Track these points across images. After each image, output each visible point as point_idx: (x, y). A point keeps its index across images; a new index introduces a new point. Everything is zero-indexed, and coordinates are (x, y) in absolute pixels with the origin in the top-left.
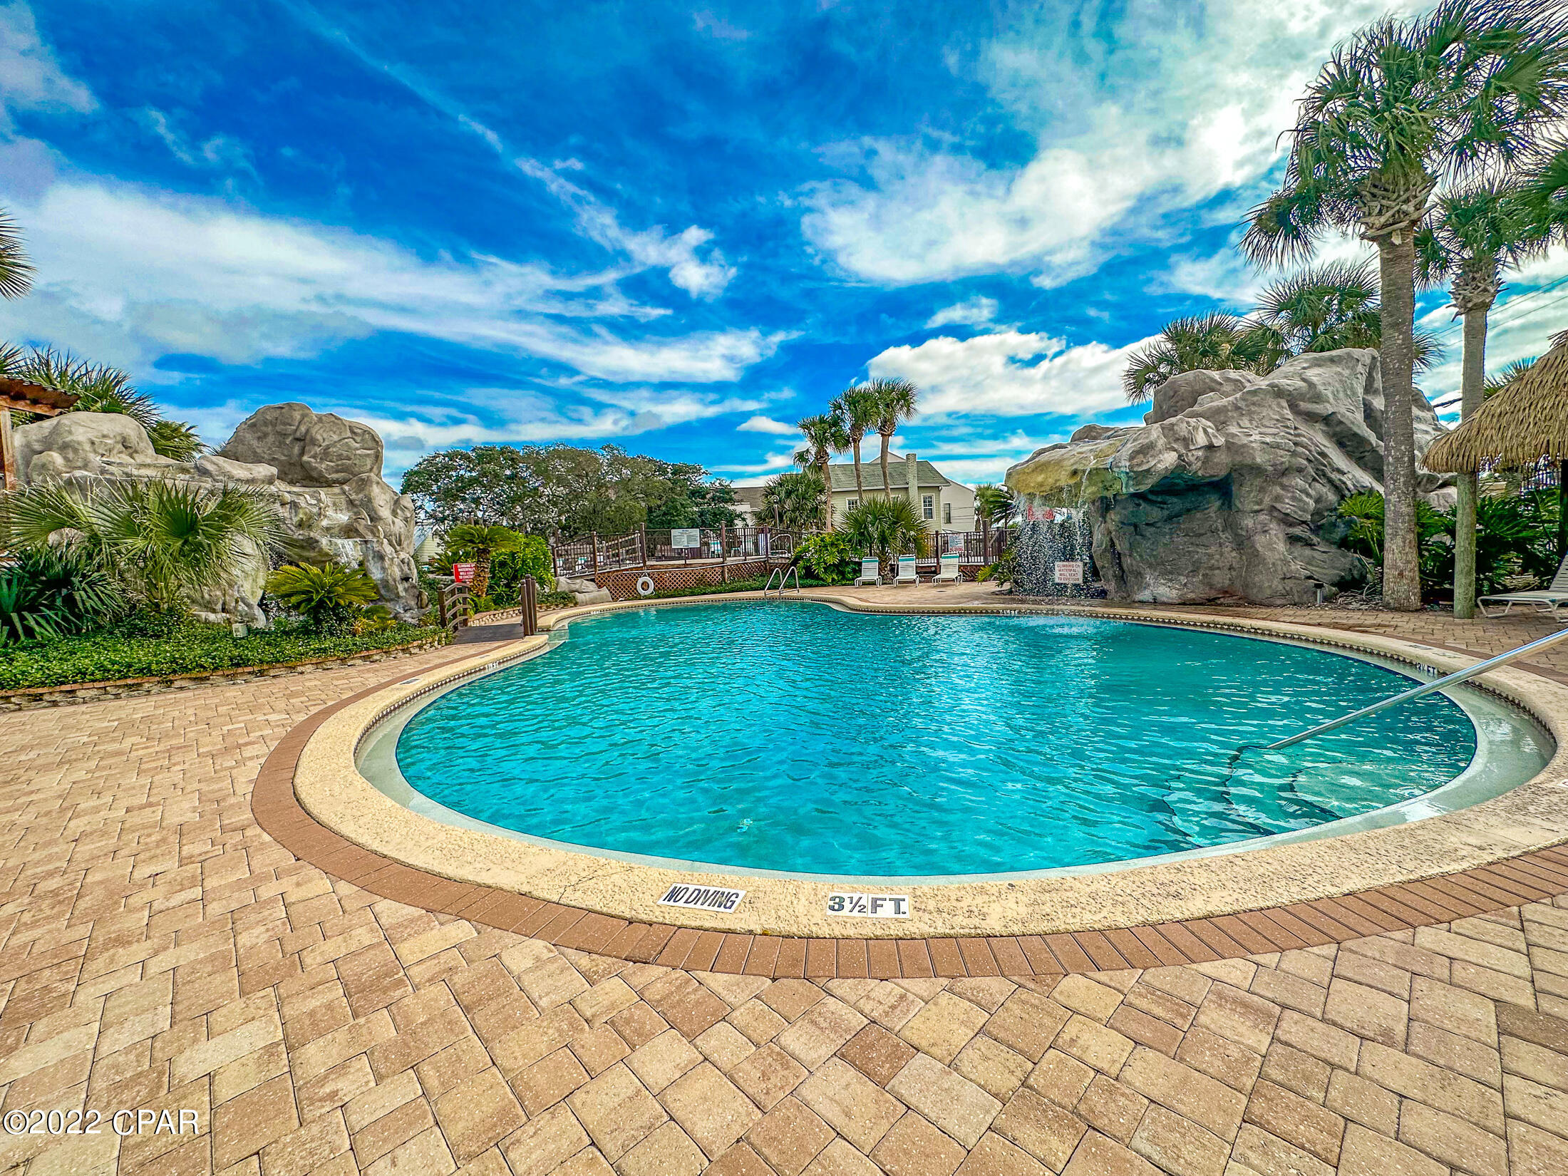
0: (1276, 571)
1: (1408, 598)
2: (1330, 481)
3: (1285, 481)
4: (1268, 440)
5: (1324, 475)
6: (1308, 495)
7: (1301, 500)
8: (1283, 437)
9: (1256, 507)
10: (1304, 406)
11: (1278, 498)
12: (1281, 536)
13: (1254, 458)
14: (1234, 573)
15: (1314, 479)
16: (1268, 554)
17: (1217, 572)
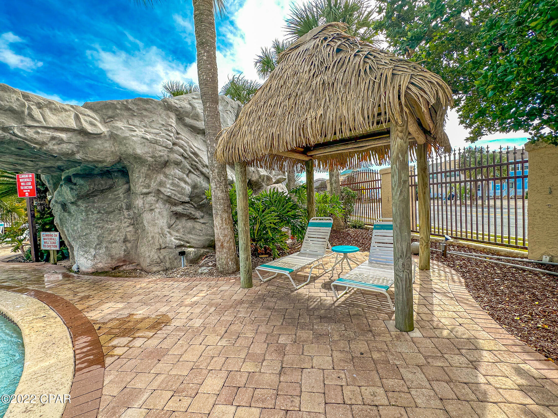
0: (154, 243)
1: (227, 264)
2: (202, 173)
3: (167, 171)
4: (148, 136)
5: (198, 169)
6: (186, 182)
7: (178, 186)
8: (162, 137)
9: (145, 191)
10: (188, 120)
11: (161, 184)
12: (165, 213)
13: (134, 149)
14: (129, 245)
15: (190, 171)
16: (151, 229)
17: (114, 244)
